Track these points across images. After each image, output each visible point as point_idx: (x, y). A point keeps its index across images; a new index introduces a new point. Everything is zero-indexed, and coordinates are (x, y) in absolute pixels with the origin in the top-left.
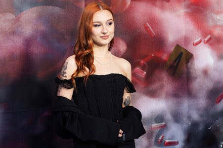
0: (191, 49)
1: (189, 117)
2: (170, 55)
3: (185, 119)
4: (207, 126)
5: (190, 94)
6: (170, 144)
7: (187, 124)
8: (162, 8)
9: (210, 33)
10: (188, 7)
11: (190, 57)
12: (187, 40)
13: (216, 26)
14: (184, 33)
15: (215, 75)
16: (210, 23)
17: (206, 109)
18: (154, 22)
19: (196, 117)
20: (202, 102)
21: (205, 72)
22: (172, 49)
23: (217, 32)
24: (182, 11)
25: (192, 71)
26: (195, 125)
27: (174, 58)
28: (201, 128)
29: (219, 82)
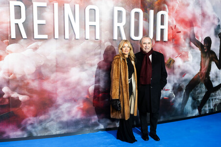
0: (174, 59)
1: (174, 81)
2: (167, 61)
3: (172, 82)
4: (179, 84)
5: (174, 74)
6: (167, 90)
7: (173, 84)
8: (165, 45)
9: (181, 54)
10: (173, 45)
11: (174, 61)
12: (173, 56)
13: (183, 51)
14: (172, 53)
15: (182, 68)
16: (181, 50)
17: (179, 79)
18: (162, 50)
19: (176, 81)
20: (178, 76)
21: (179, 67)
22: (168, 59)
23: (183, 53)
24: (171, 46)
25: (175, 66)
26: (175, 84)
27: (169, 62)
28: (177, 85)
29: (184, 70)
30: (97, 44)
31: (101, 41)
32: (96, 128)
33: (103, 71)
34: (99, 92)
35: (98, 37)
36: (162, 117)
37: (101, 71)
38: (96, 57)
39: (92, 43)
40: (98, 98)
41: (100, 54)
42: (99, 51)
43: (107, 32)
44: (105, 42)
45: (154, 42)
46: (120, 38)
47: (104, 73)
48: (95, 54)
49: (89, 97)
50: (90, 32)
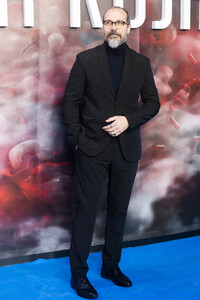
30: (29, 40)
31: (38, 31)
32: (30, 253)
33: (46, 107)
34: (35, 161)
35: (29, 21)
36: (196, 220)
37: (39, 107)
38: (27, 71)
39: (14, 38)
40: (35, 175)
41: (37, 63)
42: (34, 56)
43: (54, 9)
44: (48, 35)
45: (175, 33)
46: (87, 23)
47: (49, 113)
48: (24, 66)
49: (11, 173)
50: (9, 8)
